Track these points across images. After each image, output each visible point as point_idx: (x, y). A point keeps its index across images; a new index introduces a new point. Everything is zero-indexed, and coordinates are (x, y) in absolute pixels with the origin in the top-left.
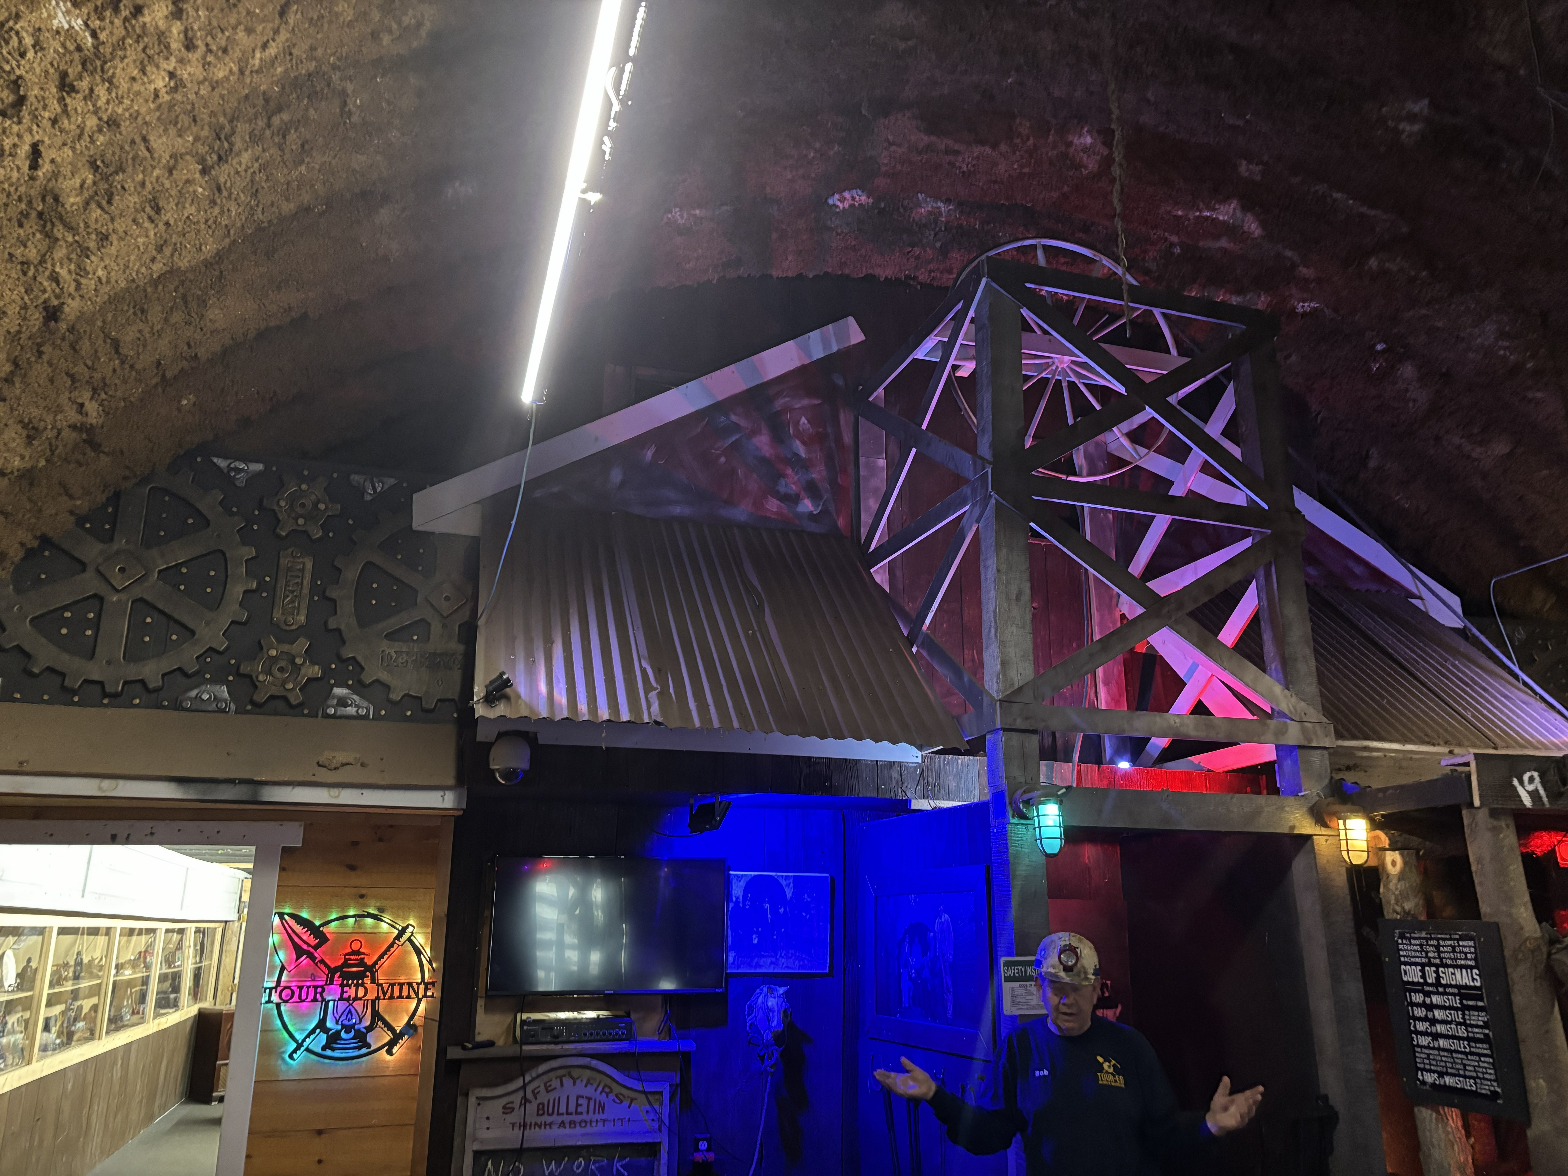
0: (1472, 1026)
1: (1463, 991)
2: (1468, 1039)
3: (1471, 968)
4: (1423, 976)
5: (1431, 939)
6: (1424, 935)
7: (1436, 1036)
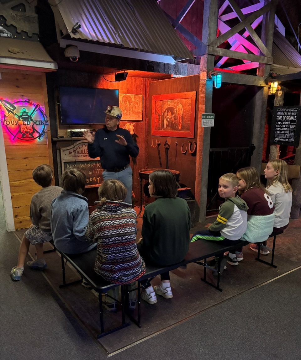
0: (291, 128)
1: (291, 121)
2: (289, 131)
3: (295, 116)
4: (282, 118)
5: (287, 110)
6: (285, 109)
7: (281, 131)
